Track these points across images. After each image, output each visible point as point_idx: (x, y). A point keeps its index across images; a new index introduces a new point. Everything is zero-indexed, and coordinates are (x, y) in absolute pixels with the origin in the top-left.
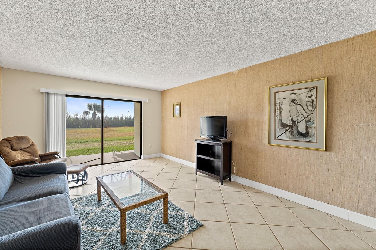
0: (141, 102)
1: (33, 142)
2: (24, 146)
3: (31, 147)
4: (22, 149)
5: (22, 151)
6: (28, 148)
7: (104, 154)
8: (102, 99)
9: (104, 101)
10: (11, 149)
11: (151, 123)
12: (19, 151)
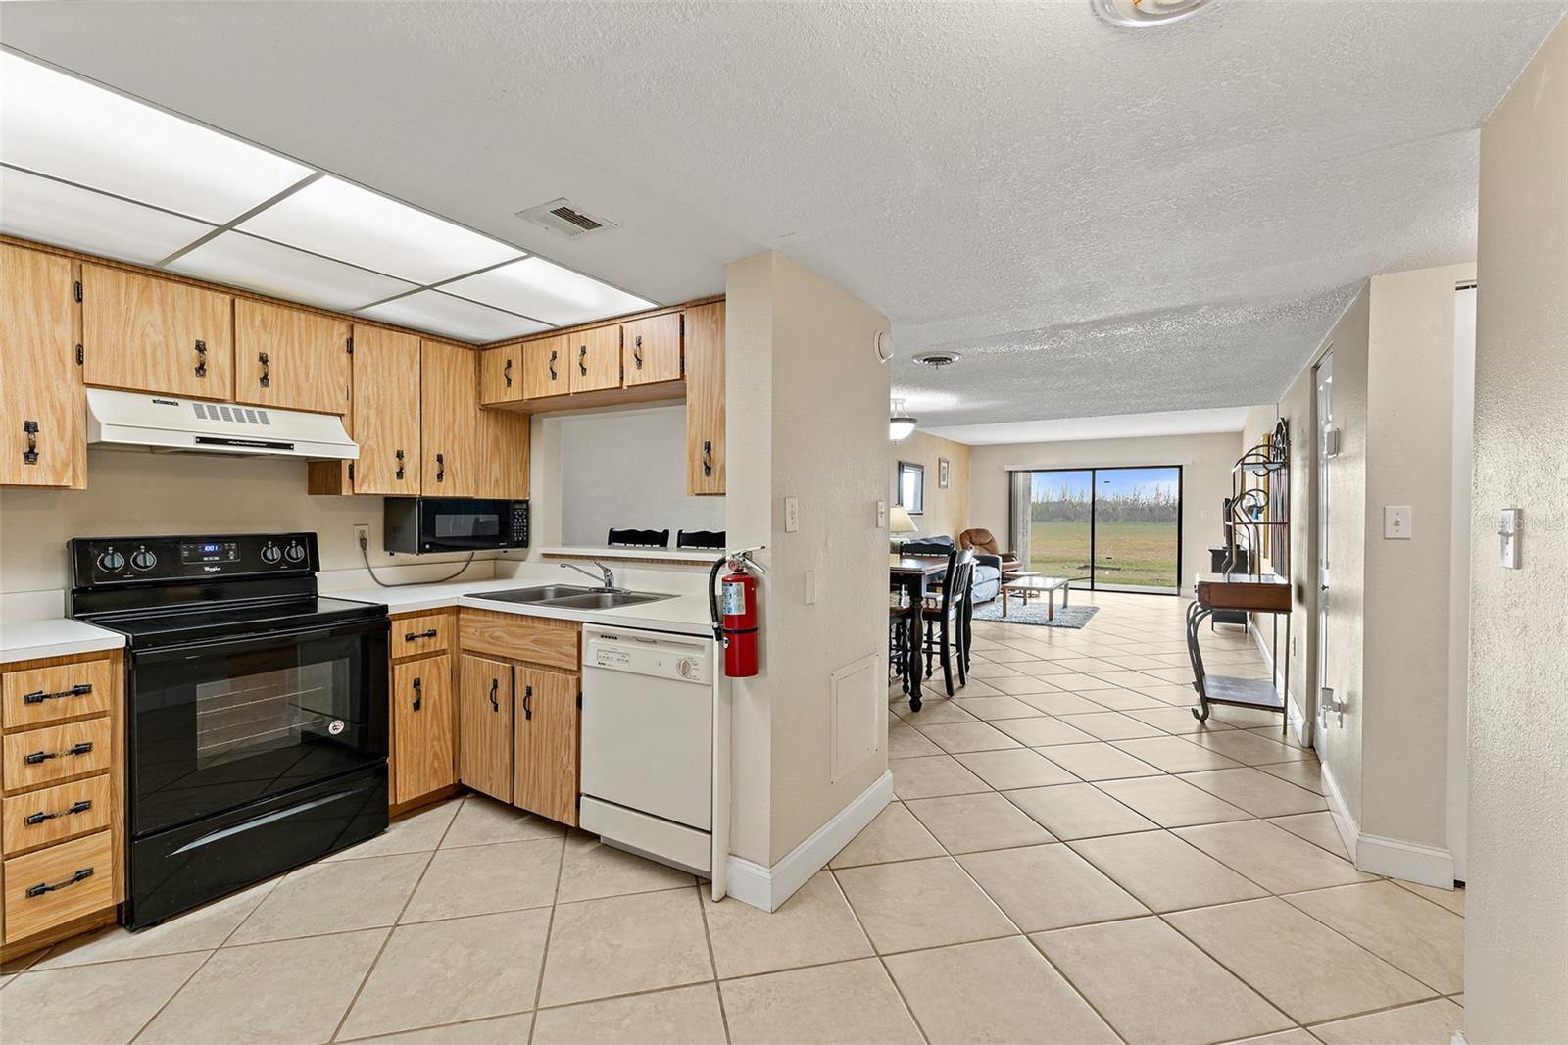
0: (1180, 467)
2: (982, 541)
4: (980, 545)
5: (981, 548)
8: (1093, 470)
10: (971, 542)
12: (978, 547)
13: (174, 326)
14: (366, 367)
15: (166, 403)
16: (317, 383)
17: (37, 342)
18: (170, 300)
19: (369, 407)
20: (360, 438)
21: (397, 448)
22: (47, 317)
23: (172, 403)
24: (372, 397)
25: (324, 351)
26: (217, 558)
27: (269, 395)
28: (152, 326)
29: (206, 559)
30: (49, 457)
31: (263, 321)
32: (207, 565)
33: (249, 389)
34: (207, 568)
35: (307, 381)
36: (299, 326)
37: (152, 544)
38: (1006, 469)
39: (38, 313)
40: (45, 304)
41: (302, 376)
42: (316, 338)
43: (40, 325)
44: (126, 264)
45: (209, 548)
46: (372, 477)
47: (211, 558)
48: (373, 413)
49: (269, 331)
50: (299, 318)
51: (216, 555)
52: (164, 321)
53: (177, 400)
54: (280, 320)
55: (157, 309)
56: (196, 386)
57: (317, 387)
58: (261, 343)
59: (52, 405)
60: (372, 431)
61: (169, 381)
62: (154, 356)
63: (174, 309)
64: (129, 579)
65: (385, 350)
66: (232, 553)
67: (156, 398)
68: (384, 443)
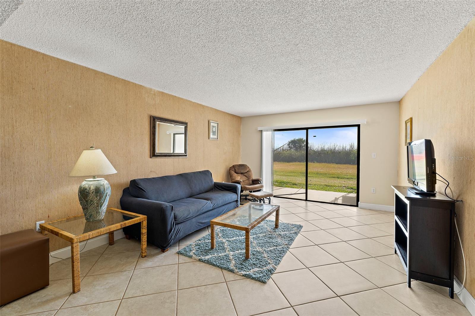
0: (359, 126)
1: (250, 169)
2: (242, 171)
3: (248, 172)
4: (242, 173)
5: (242, 175)
6: (246, 173)
7: (308, 190)
8: (307, 129)
9: (309, 130)
10: (235, 172)
11: (375, 156)
12: (240, 175)
38: (258, 130)
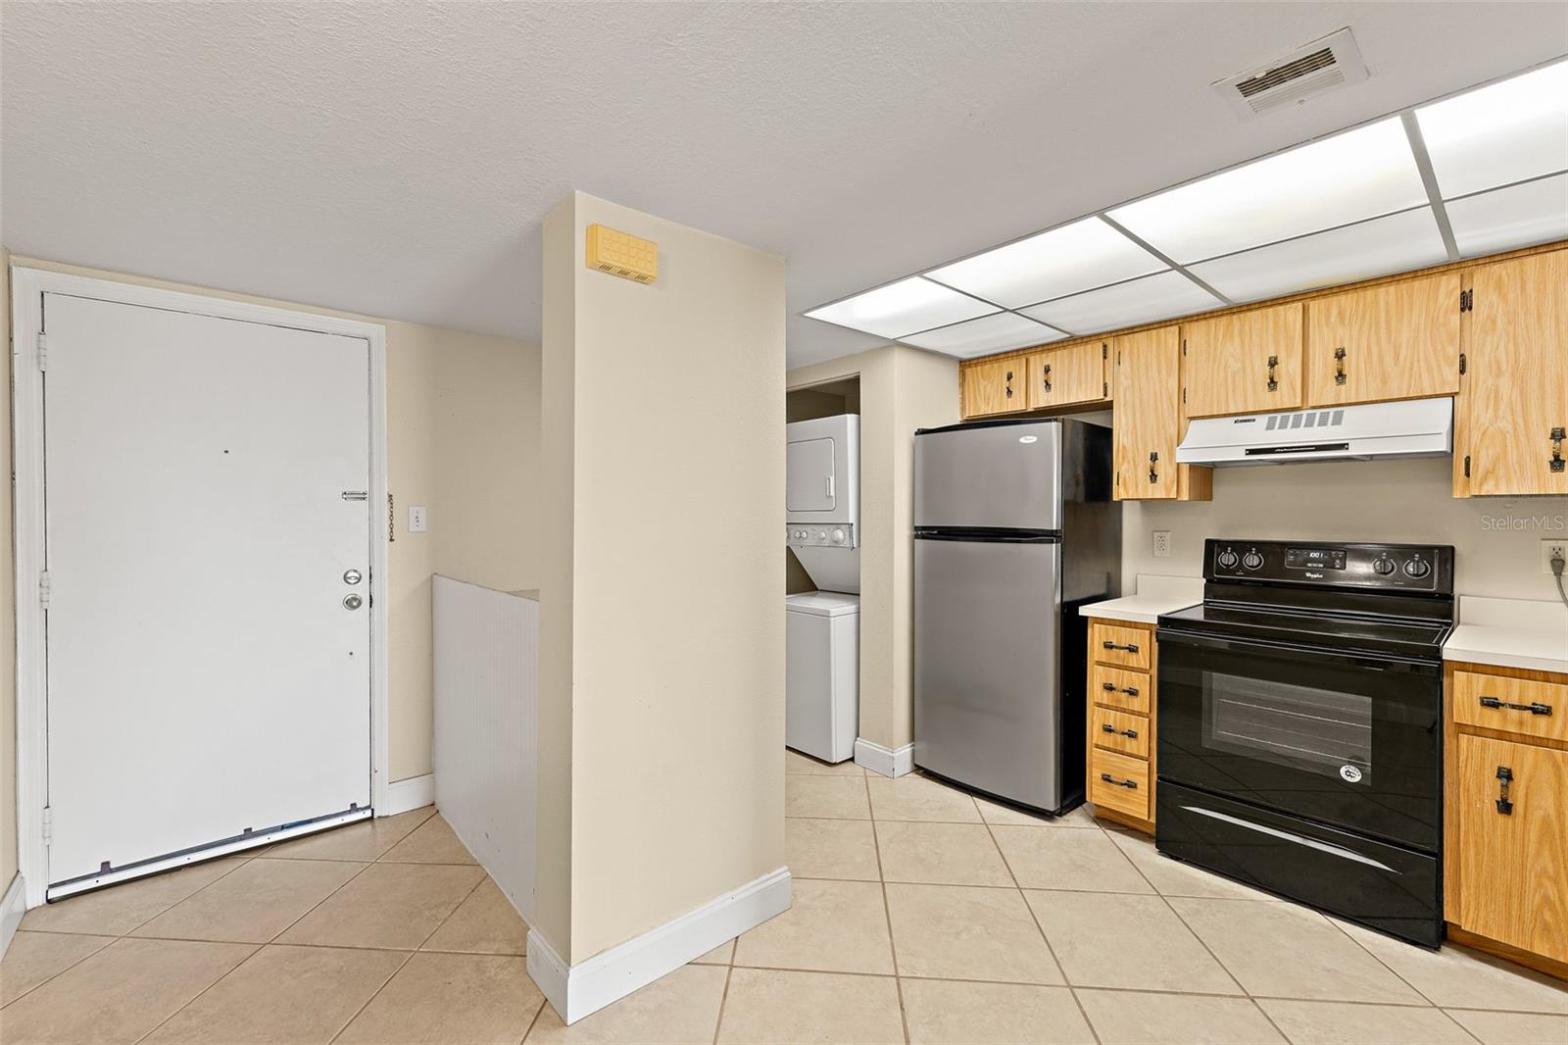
13: (1251, 352)
14: (1494, 322)
15: (1245, 421)
16: (1412, 363)
17: (1158, 394)
18: (1247, 329)
19: (1499, 375)
20: (1482, 420)
21: (1554, 423)
22: (1164, 373)
23: (1249, 421)
24: (1504, 361)
25: (1422, 321)
26: (1321, 565)
27: (1346, 392)
28: (1233, 357)
29: (1309, 565)
30: (1163, 477)
31: (1341, 315)
32: (1308, 571)
33: (1324, 388)
34: (1308, 575)
35: (1396, 364)
36: (1387, 303)
37: (1261, 546)
39: (1159, 372)
40: (1164, 366)
41: (1389, 360)
42: (1411, 310)
43: (1160, 382)
44: (1217, 311)
45: (1314, 555)
46: (1502, 472)
47: (1315, 565)
48: (1505, 384)
49: (1347, 322)
50: (1386, 294)
51: (1321, 563)
52: (1243, 348)
53: (1252, 417)
54: (1361, 305)
55: (1237, 340)
56: (1269, 400)
57: (1411, 369)
58: (1338, 337)
59: (1166, 438)
60: (1503, 407)
61: (1245, 401)
62: (1234, 382)
63: (1251, 336)
64: (1240, 576)
65: (1530, 286)
66: (1338, 561)
67: (1236, 418)
68: (1525, 421)
